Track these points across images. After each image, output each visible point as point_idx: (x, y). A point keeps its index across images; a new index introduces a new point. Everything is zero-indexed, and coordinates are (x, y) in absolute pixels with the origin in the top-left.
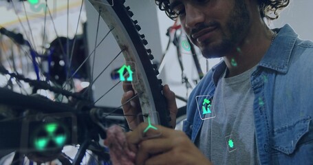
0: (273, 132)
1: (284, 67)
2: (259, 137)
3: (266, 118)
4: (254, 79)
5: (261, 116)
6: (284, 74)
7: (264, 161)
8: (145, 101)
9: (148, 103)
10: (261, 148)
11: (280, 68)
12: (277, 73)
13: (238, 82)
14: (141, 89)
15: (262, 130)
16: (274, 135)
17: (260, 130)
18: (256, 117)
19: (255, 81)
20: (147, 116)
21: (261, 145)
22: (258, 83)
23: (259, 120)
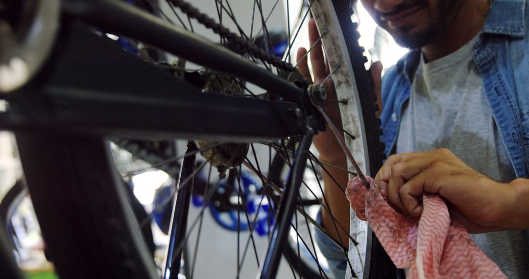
0: (522, 115)
1: (519, 30)
2: (503, 125)
3: (508, 98)
4: (478, 53)
5: (499, 98)
6: (521, 38)
7: (515, 156)
8: (341, 78)
9: (347, 82)
10: (507, 139)
11: (515, 32)
12: (511, 39)
13: (452, 63)
14: (337, 61)
15: (506, 115)
16: (523, 119)
17: (502, 116)
18: (491, 101)
19: (481, 55)
20: (345, 102)
21: (508, 134)
22: (485, 58)
23: (498, 104)
